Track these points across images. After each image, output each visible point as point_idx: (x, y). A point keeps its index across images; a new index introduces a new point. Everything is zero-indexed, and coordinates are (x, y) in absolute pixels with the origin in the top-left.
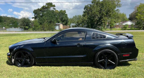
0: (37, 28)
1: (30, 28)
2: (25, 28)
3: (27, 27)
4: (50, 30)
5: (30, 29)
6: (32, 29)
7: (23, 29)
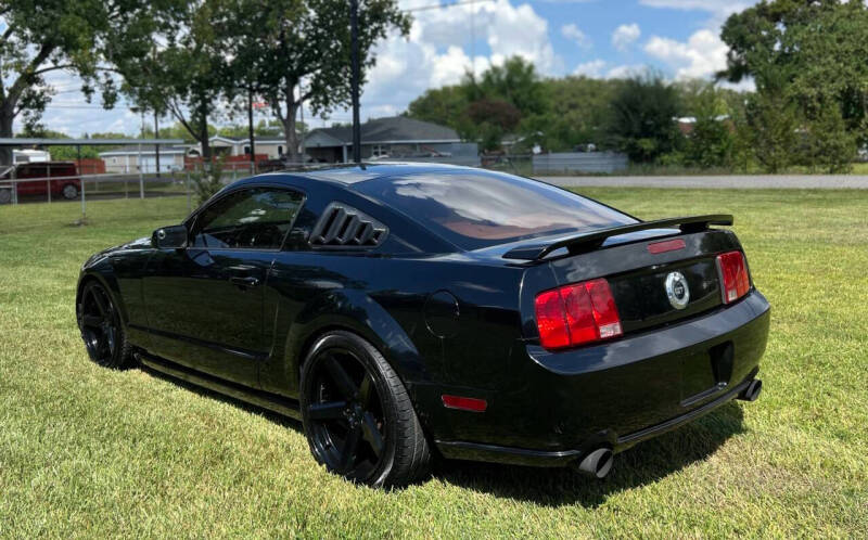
0: (713, 147)
1: (668, 151)
2: (632, 147)
3: (647, 144)
4: (808, 164)
5: (666, 157)
6: (680, 156)
7: (623, 160)
